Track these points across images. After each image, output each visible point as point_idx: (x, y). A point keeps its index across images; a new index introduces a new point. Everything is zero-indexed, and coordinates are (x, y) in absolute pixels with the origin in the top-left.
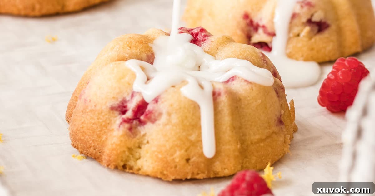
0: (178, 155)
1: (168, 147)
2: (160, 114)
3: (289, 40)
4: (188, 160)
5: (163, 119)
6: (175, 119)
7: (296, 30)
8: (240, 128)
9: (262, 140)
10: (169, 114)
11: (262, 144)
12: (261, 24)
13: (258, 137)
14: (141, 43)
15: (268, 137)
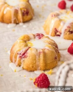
0: (31, 66)
1: (29, 64)
2: (27, 56)
3: (64, 35)
4: (33, 67)
5: (28, 58)
6: (31, 58)
7: (66, 33)
8: (45, 60)
9: (50, 63)
10: (29, 57)
11: (50, 64)
12: (58, 31)
13: (49, 62)
14: (27, 37)
15: (52, 62)
